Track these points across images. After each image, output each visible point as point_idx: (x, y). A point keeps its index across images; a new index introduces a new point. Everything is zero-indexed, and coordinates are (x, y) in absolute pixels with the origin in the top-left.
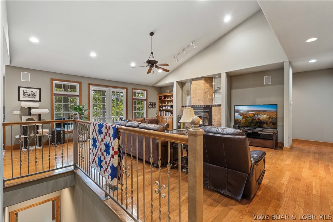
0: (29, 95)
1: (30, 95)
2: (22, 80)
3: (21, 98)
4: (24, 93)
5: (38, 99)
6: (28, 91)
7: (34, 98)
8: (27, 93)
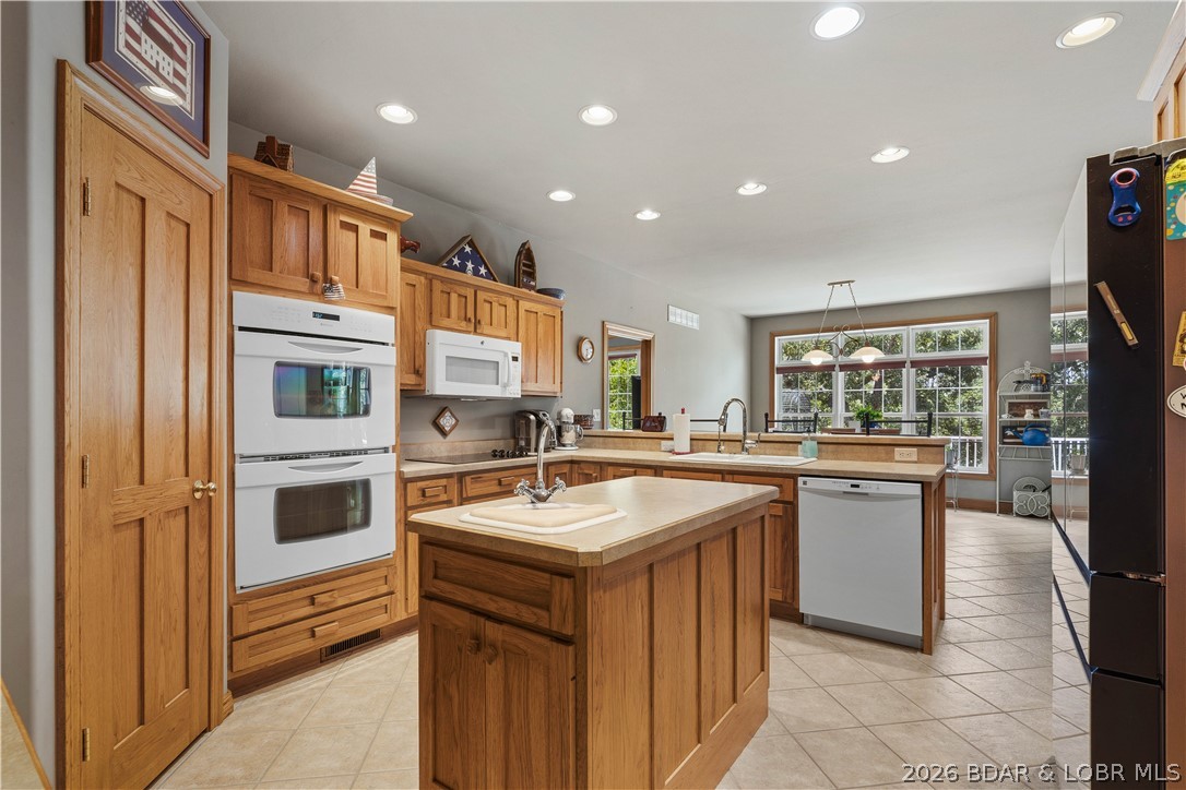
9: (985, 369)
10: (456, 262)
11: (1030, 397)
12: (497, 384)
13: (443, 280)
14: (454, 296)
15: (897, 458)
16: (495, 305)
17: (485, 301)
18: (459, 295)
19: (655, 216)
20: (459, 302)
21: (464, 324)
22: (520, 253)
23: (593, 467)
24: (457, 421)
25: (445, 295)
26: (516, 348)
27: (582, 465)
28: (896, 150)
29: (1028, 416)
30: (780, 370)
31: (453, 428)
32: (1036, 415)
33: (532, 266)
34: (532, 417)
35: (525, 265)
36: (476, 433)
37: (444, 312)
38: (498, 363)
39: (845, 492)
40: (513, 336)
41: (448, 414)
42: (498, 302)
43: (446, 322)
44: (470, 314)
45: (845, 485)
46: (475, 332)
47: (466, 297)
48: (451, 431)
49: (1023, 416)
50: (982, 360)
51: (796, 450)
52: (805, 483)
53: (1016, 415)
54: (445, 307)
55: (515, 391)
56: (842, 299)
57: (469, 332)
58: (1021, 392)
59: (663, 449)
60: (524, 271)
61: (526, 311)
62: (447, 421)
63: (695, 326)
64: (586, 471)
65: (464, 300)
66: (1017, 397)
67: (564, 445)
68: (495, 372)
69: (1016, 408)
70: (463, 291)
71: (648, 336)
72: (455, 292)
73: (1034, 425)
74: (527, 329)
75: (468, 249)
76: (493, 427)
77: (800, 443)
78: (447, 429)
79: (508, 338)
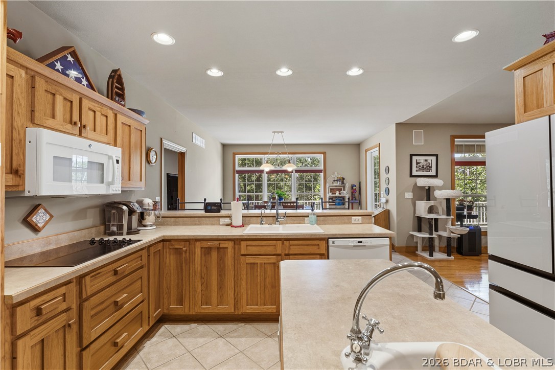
0: (423, 168)
1: (425, 167)
2: (414, 144)
3: (414, 173)
4: (417, 163)
5: (433, 173)
6: (421, 159)
7: (429, 171)
8: (420, 164)
9: (322, 175)
10: (59, 66)
11: (337, 186)
12: (102, 182)
13: (48, 80)
14: (59, 100)
15: (353, 222)
16: (98, 114)
17: (90, 109)
18: (65, 99)
19: (220, 74)
20: (64, 106)
21: (69, 126)
22: (111, 77)
23: (183, 243)
24: (51, 216)
25: (50, 96)
26: (117, 152)
27: (173, 242)
28: (358, 70)
29: (337, 194)
30: (238, 172)
31: (46, 223)
32: (340, 194)
33: (122, 89)
34: (125, 208)
35: (117, 87)
36: (70, 225)
37: (49, 112)
38: (102, 165)
39: (354, 246)
40: (112, 142)
41: (41, 211)
42: (101, 112)
43: (50, 122)
44: (76, 118)
45: (353, 242)
46: (80, 135)
47: (71, 102)
48: (44, 227)
49: (335, 194)
50: (320, 171)
51: (304, 220)
52: (333, 242)
53: (333, 194)
54: (49, 107)
55: (116, 189)
56: (278, 140)
57: (74, 135)
58: (334, 185)
59: (221, 223)
60: (116, 92)
61: (123, 123)
62: (39, 218)
63: (204, 146)
64: (176, 247)
65: (69, 104)
66: (333, 186)
67: (145, 226)
68: (100, 172)
69: (333, 190)
70: (69, 96)
71: (183, 150)
72: (61, 95)
73: (339, 197)
74: (123, 138)
75: (70, 58)
76: (85, 218)
77: (308, 216)
78: (40, 225)
79: (108, 144)
